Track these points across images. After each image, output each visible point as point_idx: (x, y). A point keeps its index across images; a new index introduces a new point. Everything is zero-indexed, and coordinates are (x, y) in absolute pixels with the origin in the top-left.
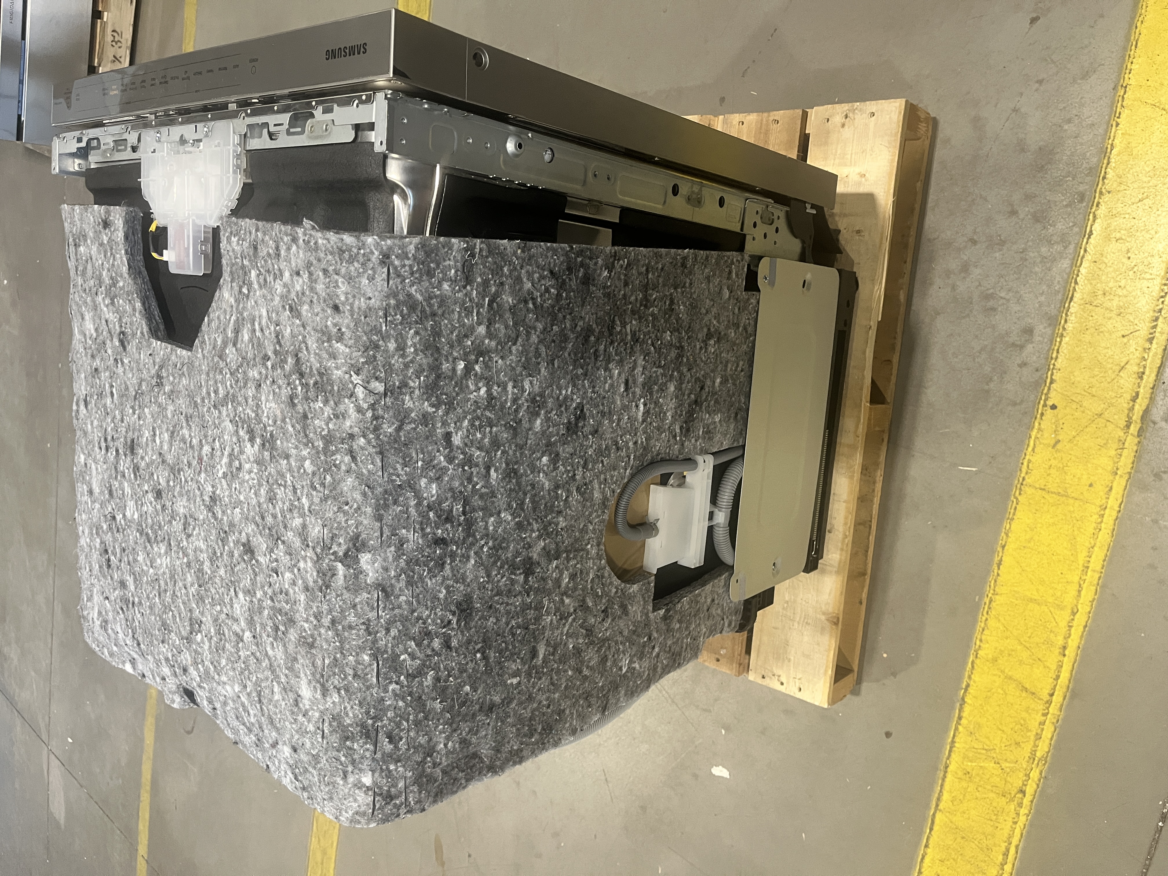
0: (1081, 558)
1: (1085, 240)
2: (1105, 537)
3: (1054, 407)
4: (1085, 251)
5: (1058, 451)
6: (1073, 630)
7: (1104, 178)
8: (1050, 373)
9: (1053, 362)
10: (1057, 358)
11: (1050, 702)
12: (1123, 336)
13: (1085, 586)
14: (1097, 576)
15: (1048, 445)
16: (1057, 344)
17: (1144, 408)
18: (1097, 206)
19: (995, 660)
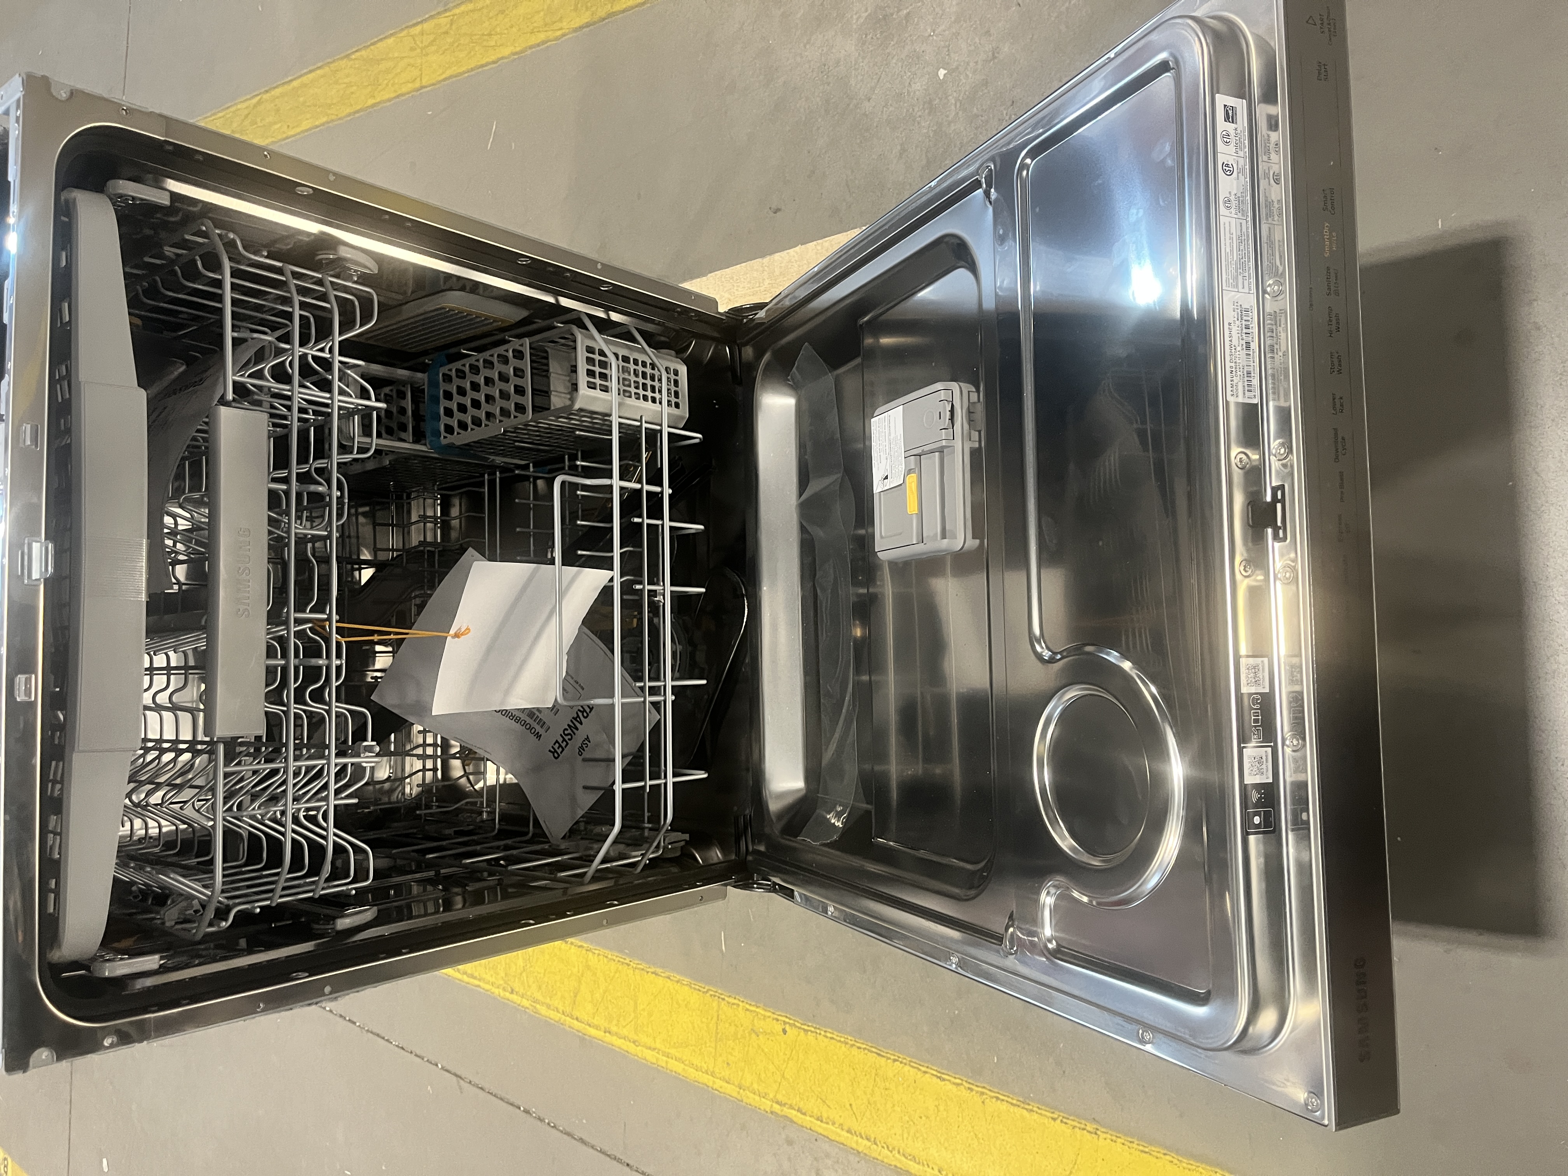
0: (673, 1051)
1: (935, 1073)
2: (692, 1074)
3: (784, 1031)
4: (925, 1072)
5: (750, 1034)
6: (623, 1041)
7: (997, 1098)
8: (813, 1029)
9: (823, 1033)
10: (827, 1037)
11: (572, 1017)
12: (851, 1105)
13: (654, 1053)
14: (664, 1065)
15: (753, 1025)
16: (838, 1038)
17: (795, 1119)
18: (969, 1088)
19: (588, 967)
